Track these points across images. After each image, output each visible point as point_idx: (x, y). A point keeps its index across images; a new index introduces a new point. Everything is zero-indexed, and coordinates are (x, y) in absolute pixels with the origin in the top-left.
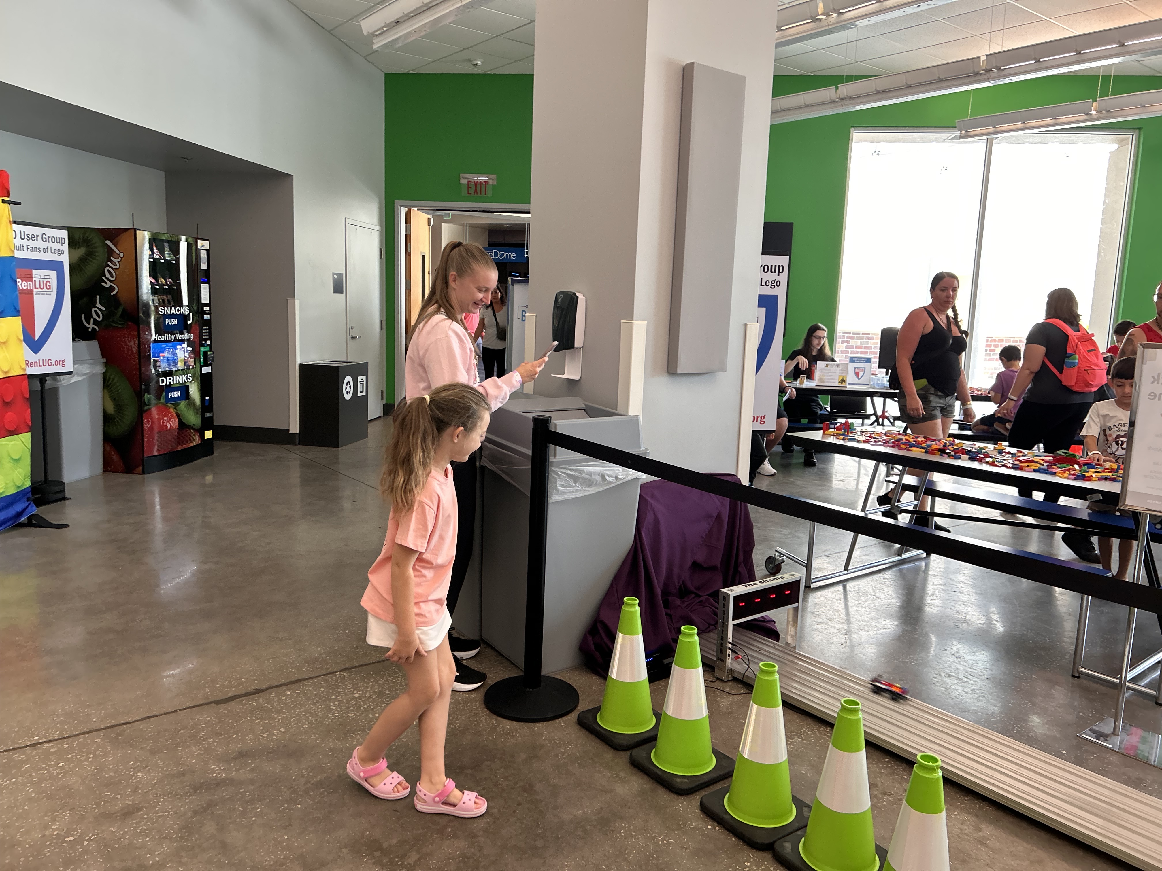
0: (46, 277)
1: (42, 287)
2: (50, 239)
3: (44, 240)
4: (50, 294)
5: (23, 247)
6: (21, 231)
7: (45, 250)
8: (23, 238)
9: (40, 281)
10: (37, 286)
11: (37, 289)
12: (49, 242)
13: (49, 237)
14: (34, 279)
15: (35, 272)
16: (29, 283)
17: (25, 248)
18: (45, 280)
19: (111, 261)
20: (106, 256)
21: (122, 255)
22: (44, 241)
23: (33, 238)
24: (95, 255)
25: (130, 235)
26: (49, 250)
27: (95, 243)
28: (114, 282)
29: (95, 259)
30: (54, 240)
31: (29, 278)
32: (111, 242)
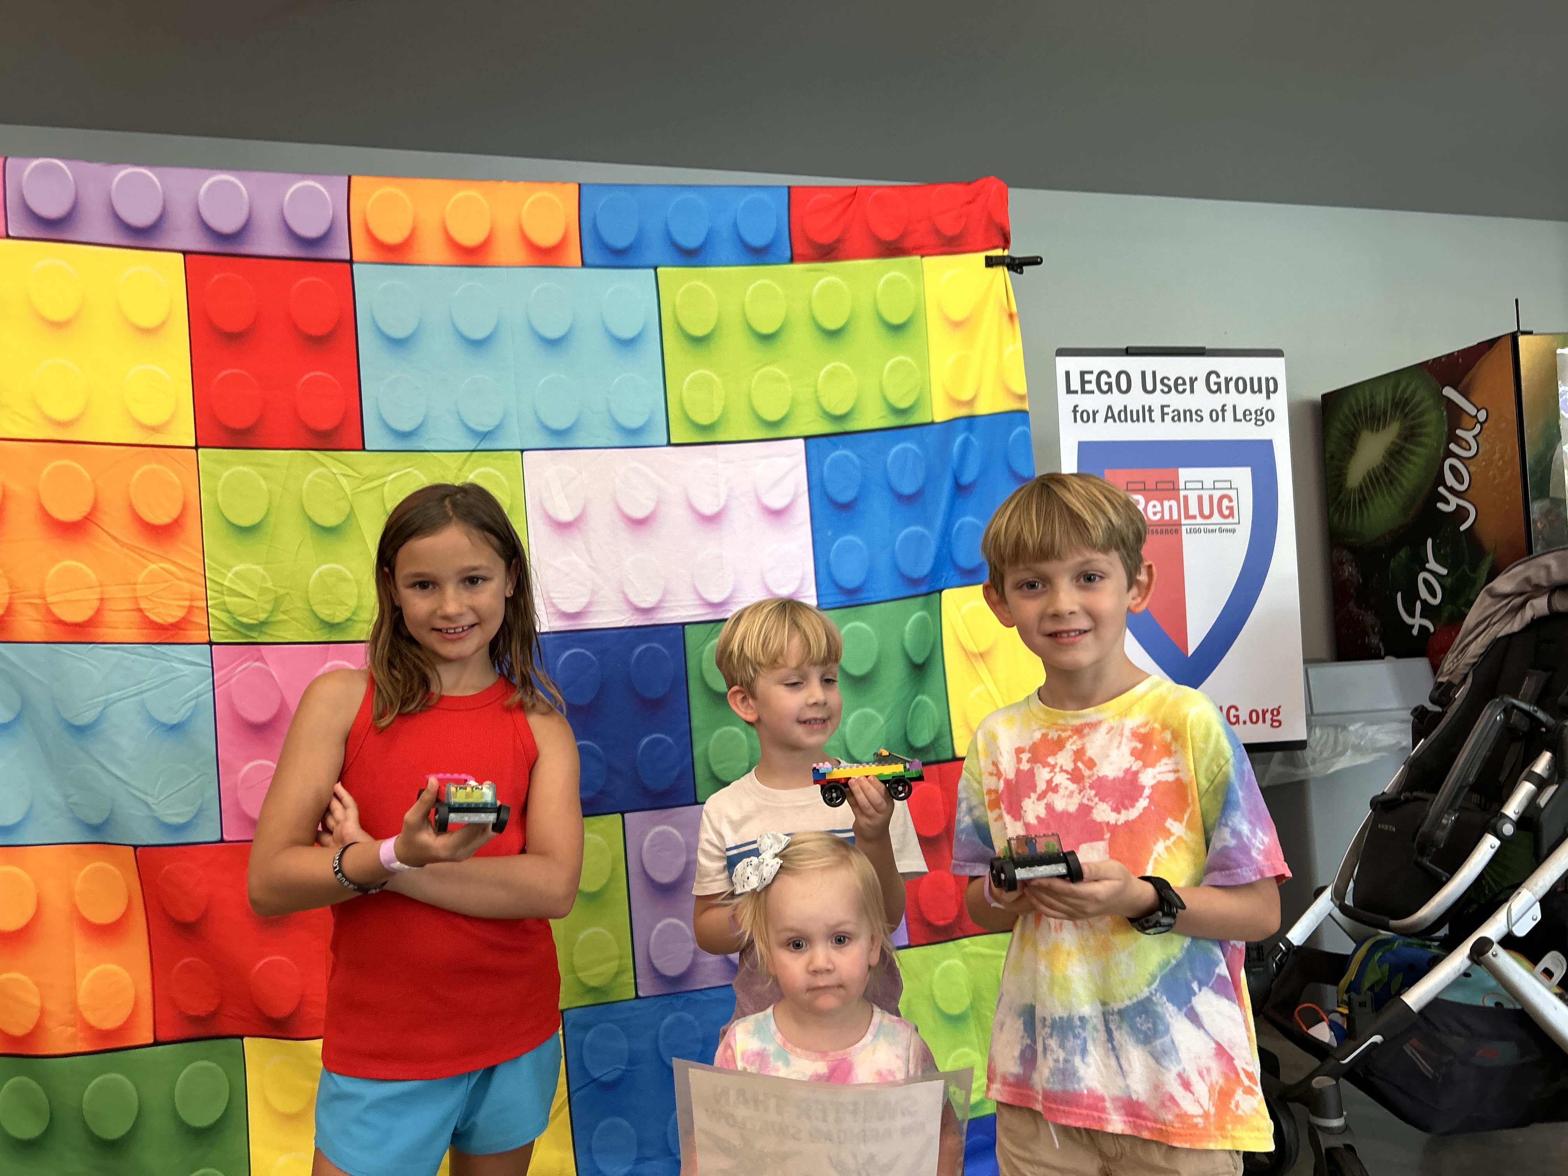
0: (1217, 485)
1: (1207, 512)
2: (1232, 385)
3: (1214, 388)
4: (1234, 531)
5: (1150, 411)
6: (1143, 374)
7: (1217, 415)
8: (1150, 387)
9: (1200, 498)
10: (1193, 510)
11: (1194, 517)
12: (1227, 391)
13: (1227, 381)
14: (1182, 493)
15: (1185, 474)
16: (1166, 504)
17: (1156, 415)
18: (1217, 495)
19: (1458, 440)
20: (1446, 430)
21: (1482, 416)
22: (1215, 392)
23: (1178, 385)
24: (1421, 435)
25: (1501, 356)
26: (1229, 414)
27: (1419, 404)
28: (1466, 496)
29: (1419, 444)
30: (1244, 385)
31: (1170, 489)
32: (1455, 388)
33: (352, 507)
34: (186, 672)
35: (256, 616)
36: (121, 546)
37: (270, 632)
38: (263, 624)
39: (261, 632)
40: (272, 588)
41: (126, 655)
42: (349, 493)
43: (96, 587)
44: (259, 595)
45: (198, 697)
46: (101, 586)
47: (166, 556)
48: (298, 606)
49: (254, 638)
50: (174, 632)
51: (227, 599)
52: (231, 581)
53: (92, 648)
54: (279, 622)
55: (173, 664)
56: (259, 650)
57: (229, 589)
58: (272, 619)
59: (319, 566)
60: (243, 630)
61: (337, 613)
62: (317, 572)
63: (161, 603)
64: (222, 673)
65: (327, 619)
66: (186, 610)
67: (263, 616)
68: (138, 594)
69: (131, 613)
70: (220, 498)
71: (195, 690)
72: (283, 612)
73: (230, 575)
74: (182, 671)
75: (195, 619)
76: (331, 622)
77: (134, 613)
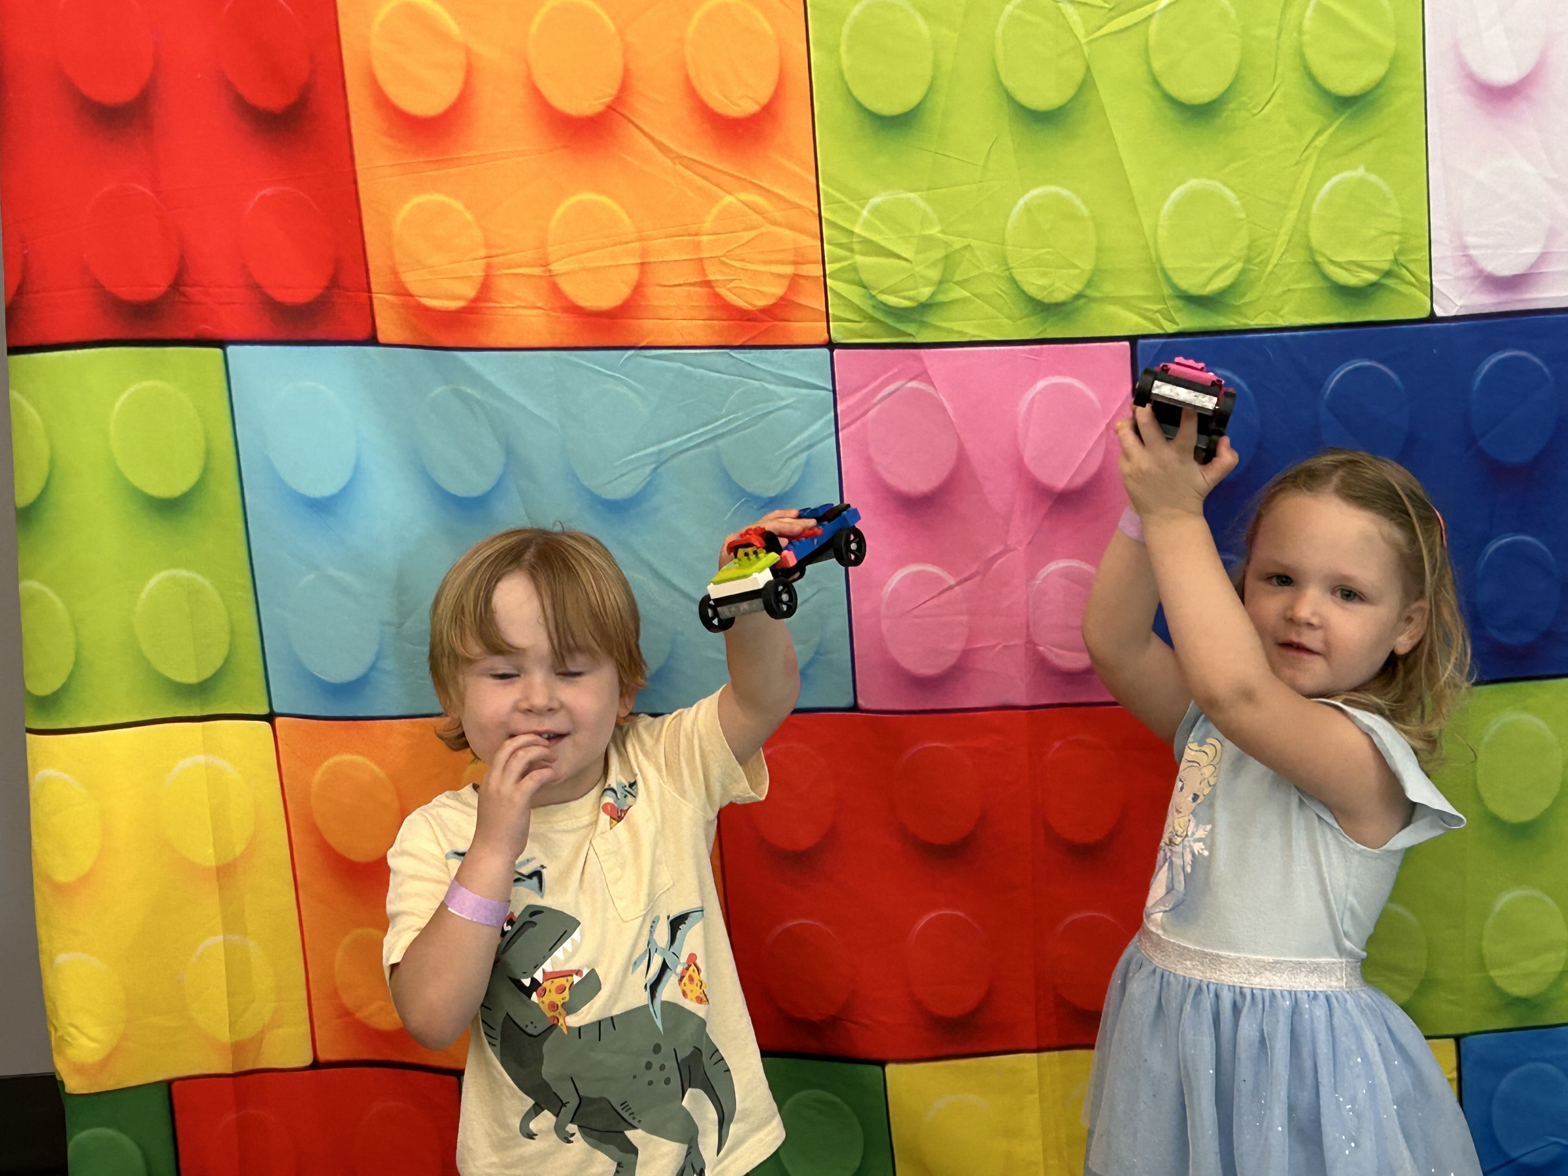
33: (1088, 69)
34: (791, 400)
35: (911, 293)
36: (672, 160)
37: (939, 324)
38: (925, 307)
39: (923, 324)
40: (940, 235)
41: (688, 368)
42: (1083, 41)
43: (632, 242)
44: (918, 252)
45: (810, 446)
46: (641, 239)
47: (749, 178)
48: (986, 269)
49: (911, 335)
50: (767, 325)
51: (859, 259)
52: (868, 225)
53: (629, 357)
54: (952, 302)
55: (766, 385)
56: (919, 359)
57: (866, 241)
58: (941, 298)
59: (1026, 191)
60: (890, 321)
61: (1058, 284)
62: (1021, 202)
63: (743, 269)
64: (852, 400)
65: (1040, 295)
66: (786, 282)
67: (925, 293)
68: (704, 255)
69: (692, 289)
70: (845, 61)
71: (806, 434)
72: (961, 284)
73: (865, 213)
74: (782, 399)
75: (803, 301)
76: (1046, 301)
77: (698, 289)
